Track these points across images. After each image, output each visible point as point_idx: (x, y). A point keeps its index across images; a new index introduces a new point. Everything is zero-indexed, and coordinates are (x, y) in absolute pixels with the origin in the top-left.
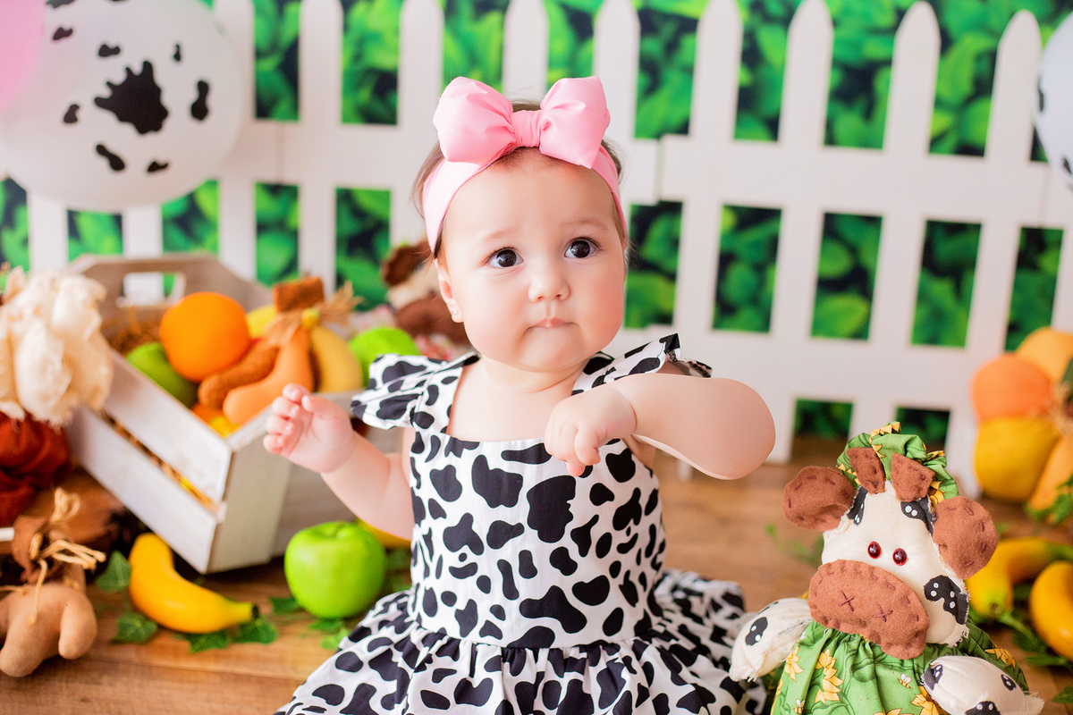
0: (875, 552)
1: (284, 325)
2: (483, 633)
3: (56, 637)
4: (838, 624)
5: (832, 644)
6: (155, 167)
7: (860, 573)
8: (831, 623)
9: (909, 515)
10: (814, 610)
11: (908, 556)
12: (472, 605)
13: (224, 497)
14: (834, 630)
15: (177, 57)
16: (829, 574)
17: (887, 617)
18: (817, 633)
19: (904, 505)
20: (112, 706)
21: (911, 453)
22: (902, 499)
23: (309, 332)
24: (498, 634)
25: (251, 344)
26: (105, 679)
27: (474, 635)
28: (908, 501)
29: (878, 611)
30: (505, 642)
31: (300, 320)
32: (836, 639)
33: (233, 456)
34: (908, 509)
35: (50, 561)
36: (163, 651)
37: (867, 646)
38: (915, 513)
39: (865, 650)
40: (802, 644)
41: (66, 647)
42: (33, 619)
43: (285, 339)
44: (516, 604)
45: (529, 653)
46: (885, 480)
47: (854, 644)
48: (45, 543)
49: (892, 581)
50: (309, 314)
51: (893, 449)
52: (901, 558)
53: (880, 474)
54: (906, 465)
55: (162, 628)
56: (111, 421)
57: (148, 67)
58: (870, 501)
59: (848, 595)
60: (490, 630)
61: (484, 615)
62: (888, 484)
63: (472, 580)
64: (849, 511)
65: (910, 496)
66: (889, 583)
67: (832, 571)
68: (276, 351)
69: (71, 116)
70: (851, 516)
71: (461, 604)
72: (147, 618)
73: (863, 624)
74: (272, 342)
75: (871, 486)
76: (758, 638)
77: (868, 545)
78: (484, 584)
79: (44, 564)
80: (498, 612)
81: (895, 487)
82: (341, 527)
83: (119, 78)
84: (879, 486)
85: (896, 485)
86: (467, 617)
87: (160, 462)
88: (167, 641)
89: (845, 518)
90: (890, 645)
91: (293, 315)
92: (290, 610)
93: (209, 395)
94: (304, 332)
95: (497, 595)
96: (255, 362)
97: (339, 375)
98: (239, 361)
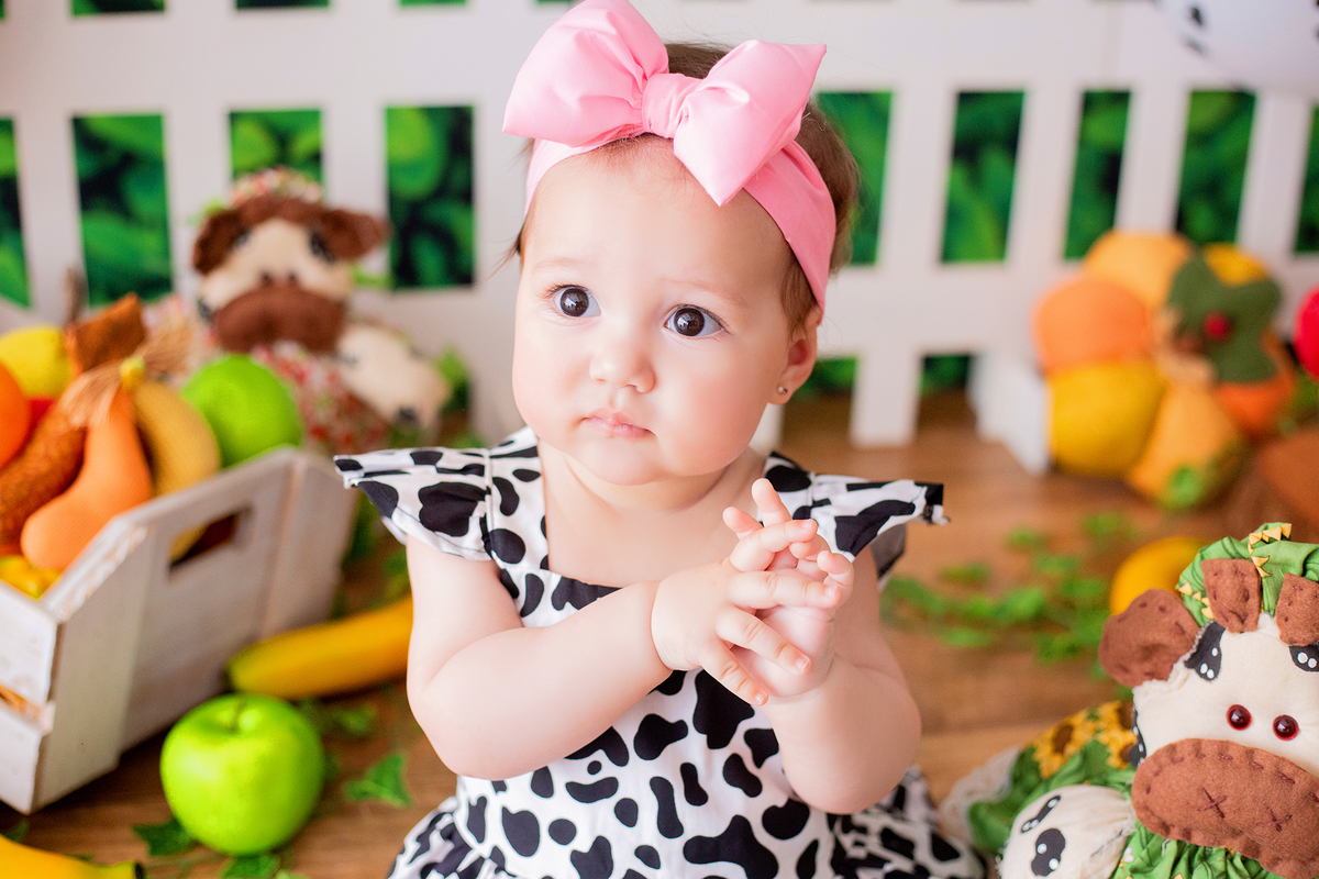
0: (1240, 719)
1: (94, 391)
4: (1187, 833)
5: (1182, 865)
7: (1231, 759)
8: (1175, 831)
9: (1305, 667)
10: (1143, 815)
11: (1300, 726)
14: (1179, 842)
16: (1174, 761)
17: (1284, 826)
18: (1153, 850)
19: (1295, 651)
21: (1314, 571)
22: (1291, 641)
23: (133, 393)
25: (36, 416)
28: (1303, 645)
29: (1267, 817)
31: (118, 378)
32: (1185, 856)
33: (60, 628)
34: (1302, 657)
37: (1238, 862)
38: (1313, 663)
39: (1236, 869)
40: (1134, 871)
43: (98, 415)
46: (1260, 612)
47: (1218, 861)
49: (1287, 770)
50: (131, 366)
51: (1284, 565)
52: (1287, 729)
53: (1253, 601)
54: (1308, 592)
58: (1231, 645)
59: (1214, 795)
61: (624, 859)
62: (1265, 619)
63: (608, 806)
64: (1187, 656)
65: (1304, 637)
66: (1285, 773)
67: (1179, 755)
68: (83, 434)
70: (1193, 663)
71: (583, 842)
73: (1235, 833)
75: (1234, 620)
76: (1053, 863)
77: (1226, 709)
81: (1279, 625)
84: (1249, 621)
85: (1283, 620)
86: (595, 863)
89: (1179, 666)
90: (1275, 861)
91: (105, 373)
94: (125, 397)
95: (647, 830)
96: (45, 453)
97: (185, 452)
98: (20, 452)
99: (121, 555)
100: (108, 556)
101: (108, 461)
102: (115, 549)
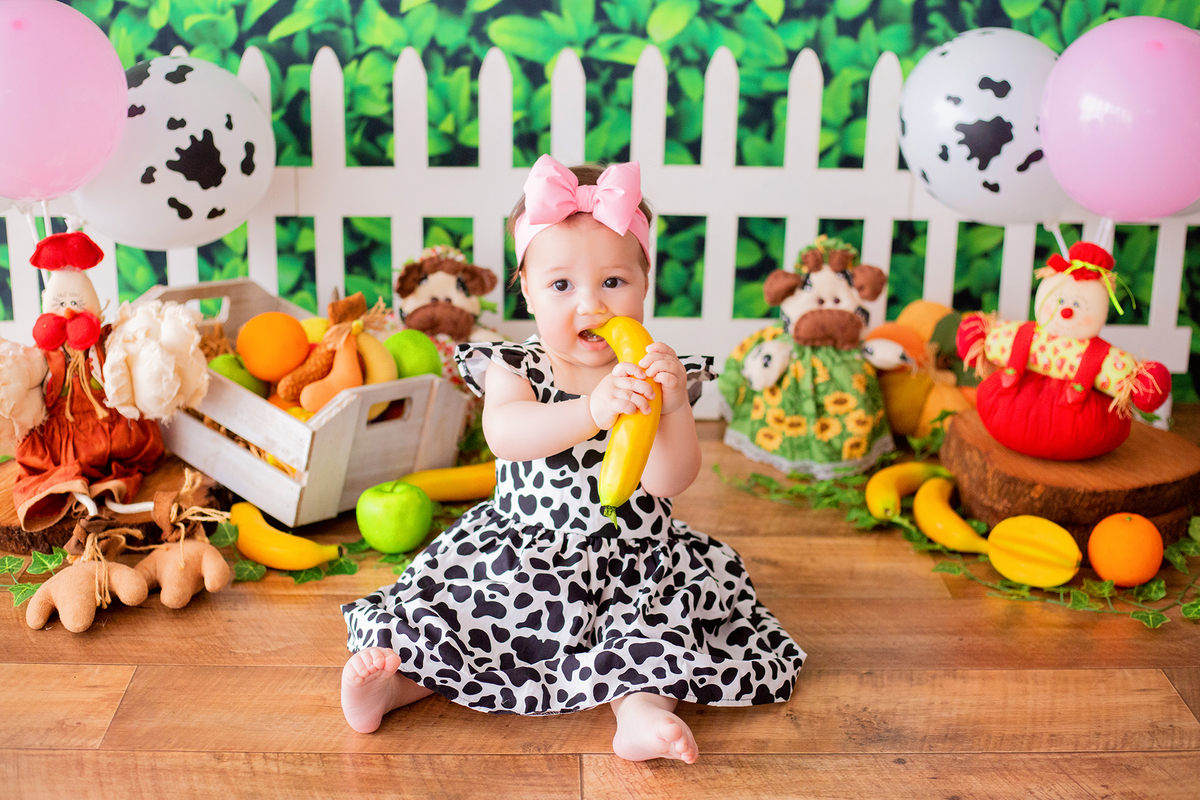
1: (339, 333)
2: (572, 526)
3: (201, 579)
6: (215, 213)
12: (565, 508)
13: (307, 468)
15: (229, 125)
20: (252, 622)
23: (356, 336)
24: (583, 527)
25: (312, 348)
26: (240, 606)
27: (566, 527)
30: (588, 533)
31: (350, 327)
33: (314, 434)
35: (186, 523)
36: (274, 584)
41: (209, 585)
42: (182, 565)
43: (340, 344)
44: (598, 506)
45: (605, 540)
48: (180, 511)
50: (357, 324)
55: (270, 569)
56: (200, 417)
57: (208, 134)
60: (578, 524)
61: (574, 513)
63: (568, 490)
68: (333, 353)
69: (148, 177)
71: (556, 506)
72: (256, 563)
74: (330, 347)
78: (576, 493)
79: (182, 526)
80: (585, 512)
82: (396, 485)
83: (186, 145)
86: (561, 515)
87: (247, 446)
88: (274, 577)
91: (344, 325)
92: (362, 550)
93: (286, 391)
94: (353, 337)
95: (585, 500)
96: (315, 363)
97: (380, 369)
98: (303, 363)
99: (344, 405)
100: (338, 406)
101: (344, 366)
102: (343, 401)
